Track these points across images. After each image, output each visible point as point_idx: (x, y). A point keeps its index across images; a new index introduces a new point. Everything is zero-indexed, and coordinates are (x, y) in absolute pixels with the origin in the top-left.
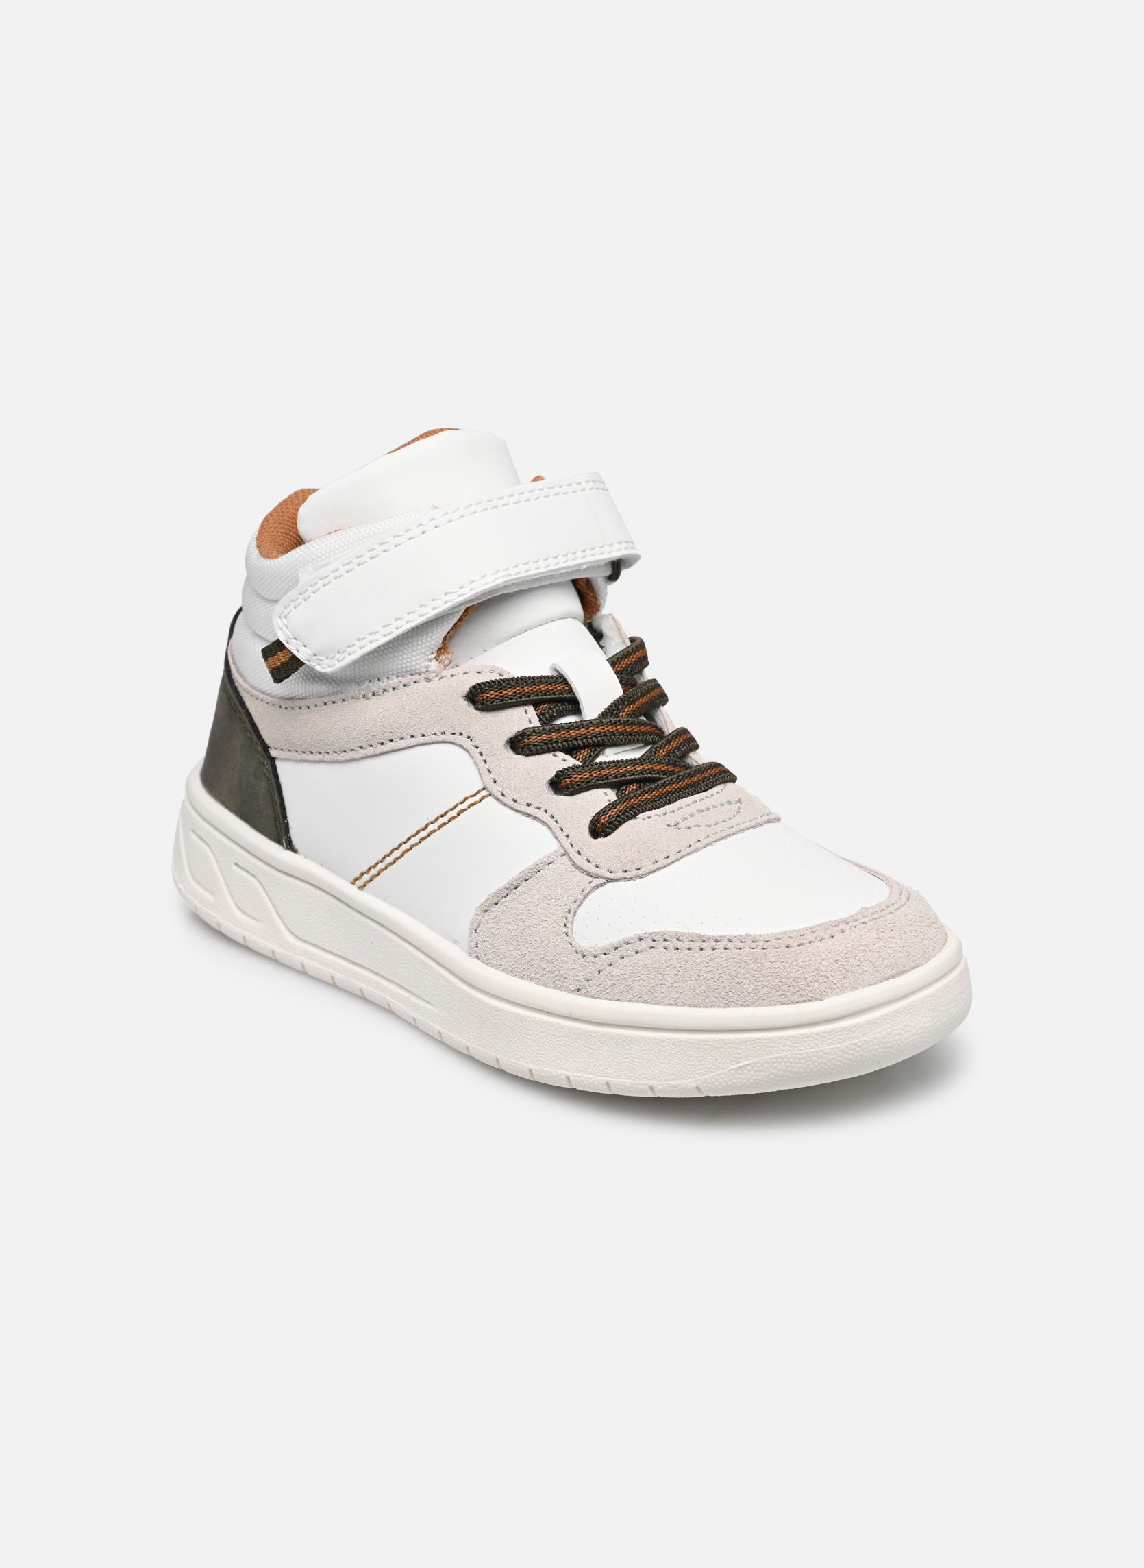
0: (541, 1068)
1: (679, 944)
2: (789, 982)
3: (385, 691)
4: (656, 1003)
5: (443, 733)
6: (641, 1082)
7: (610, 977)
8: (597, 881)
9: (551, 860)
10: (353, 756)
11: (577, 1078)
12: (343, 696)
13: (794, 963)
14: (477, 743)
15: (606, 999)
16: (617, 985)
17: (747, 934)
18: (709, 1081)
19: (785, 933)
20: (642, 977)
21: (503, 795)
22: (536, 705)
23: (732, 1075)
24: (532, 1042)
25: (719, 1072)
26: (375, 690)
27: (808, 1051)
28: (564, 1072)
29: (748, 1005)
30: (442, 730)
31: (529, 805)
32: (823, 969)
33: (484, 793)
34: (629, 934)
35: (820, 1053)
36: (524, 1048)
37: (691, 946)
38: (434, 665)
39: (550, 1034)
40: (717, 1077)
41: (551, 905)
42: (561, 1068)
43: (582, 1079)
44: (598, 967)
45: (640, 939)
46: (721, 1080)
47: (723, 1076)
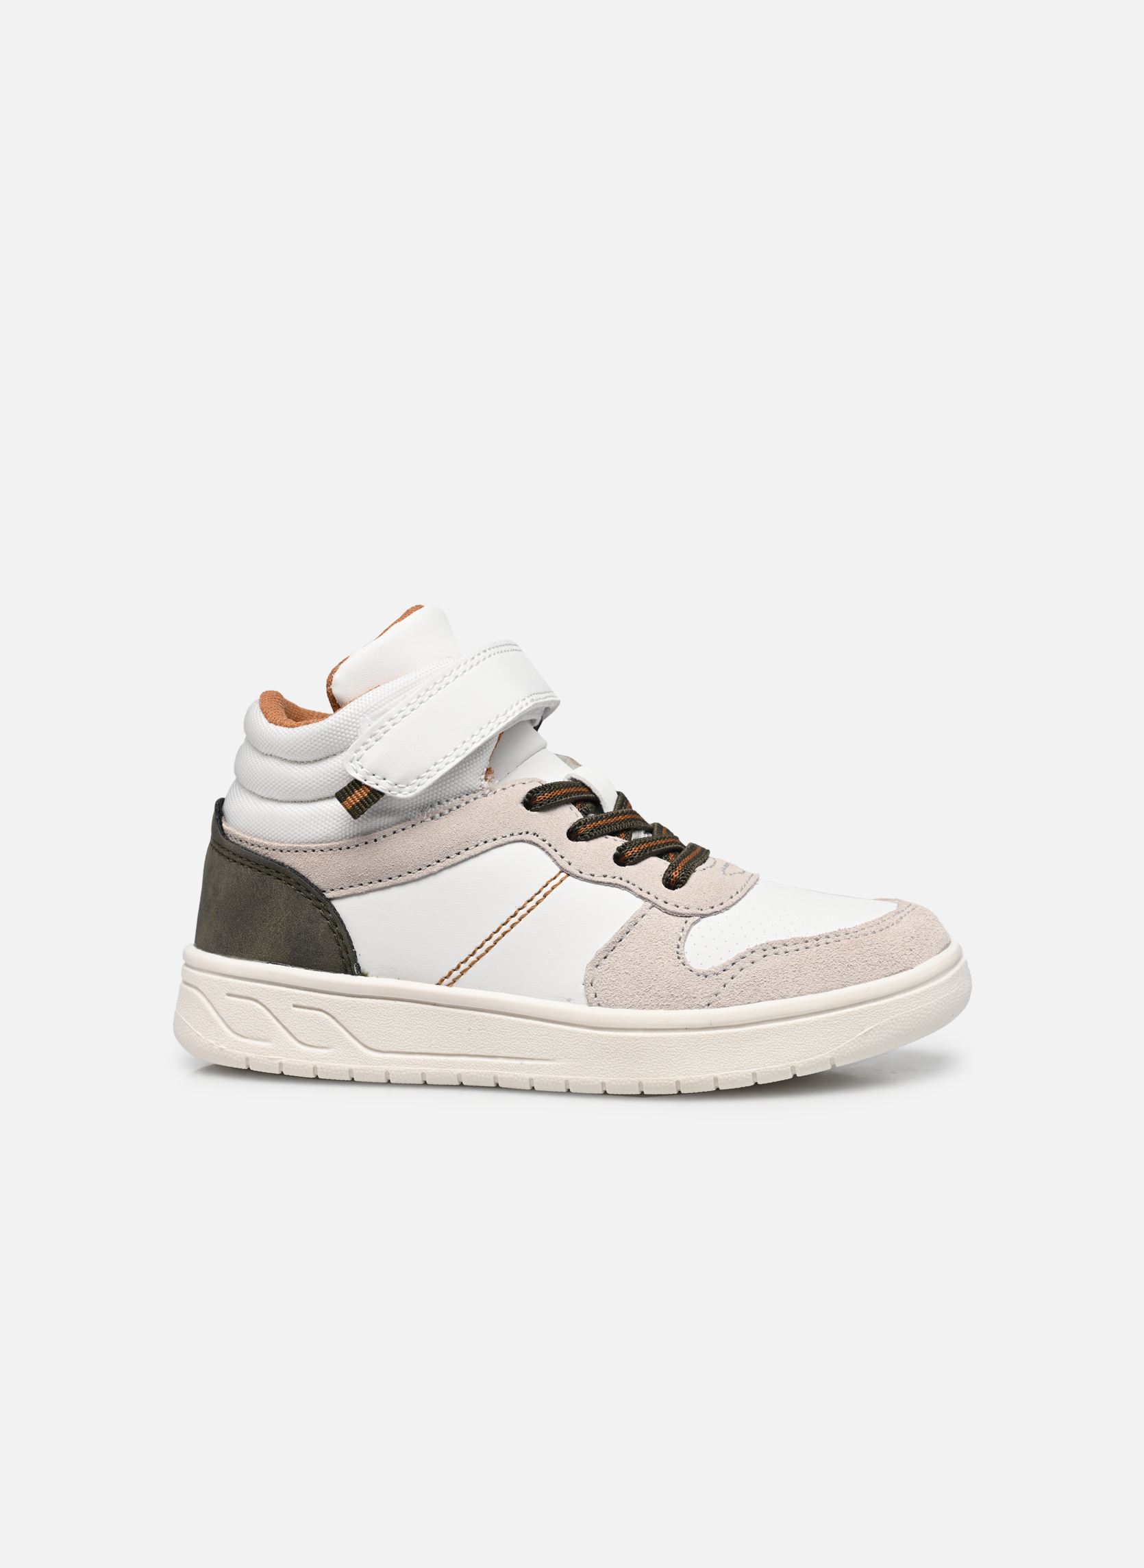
0: (689, 1077)
1: (788, 949)
2: (887, 958)
3: (450, 810)
4: (783, 998)
5: (512, 835)
6: (784, 1064)
7: (736, 987)
8: (691, 920)
9: (643, 913)
10: (430, 871)
11: (725, 1076)
12: (413, 822)
13: (885, 944)
14: (544, 837)
15: (737, 1005)
16: (745, 992)
17: (840, 930)
18: (842, 1050)
19: (866, 924)
20: (765, 980)
21: (581, 872)
22: (575, 803)
23: (860, 1041)
24: (676, 1057)
25: (849, 1041)
26: (442, 810)
27: (913, 1010)
28: (711, 1074)
29: (860, 982)
30: (511, 832)
31: (605, 876)
32: (906, 944)
33: (563, 875)
34: (742, 950)
35: (922, 1010)
36: (670, 1065)
37: (798, 947)
38: (485, 784)
39: (693, 1046)
40: (847, 1045)
41: (660, 946)
42: (708, 1072)
43: (730, 1075)
44: (722, 982)
45: (752, 952)
46: (851, 1048)
47: (852, 1043)
